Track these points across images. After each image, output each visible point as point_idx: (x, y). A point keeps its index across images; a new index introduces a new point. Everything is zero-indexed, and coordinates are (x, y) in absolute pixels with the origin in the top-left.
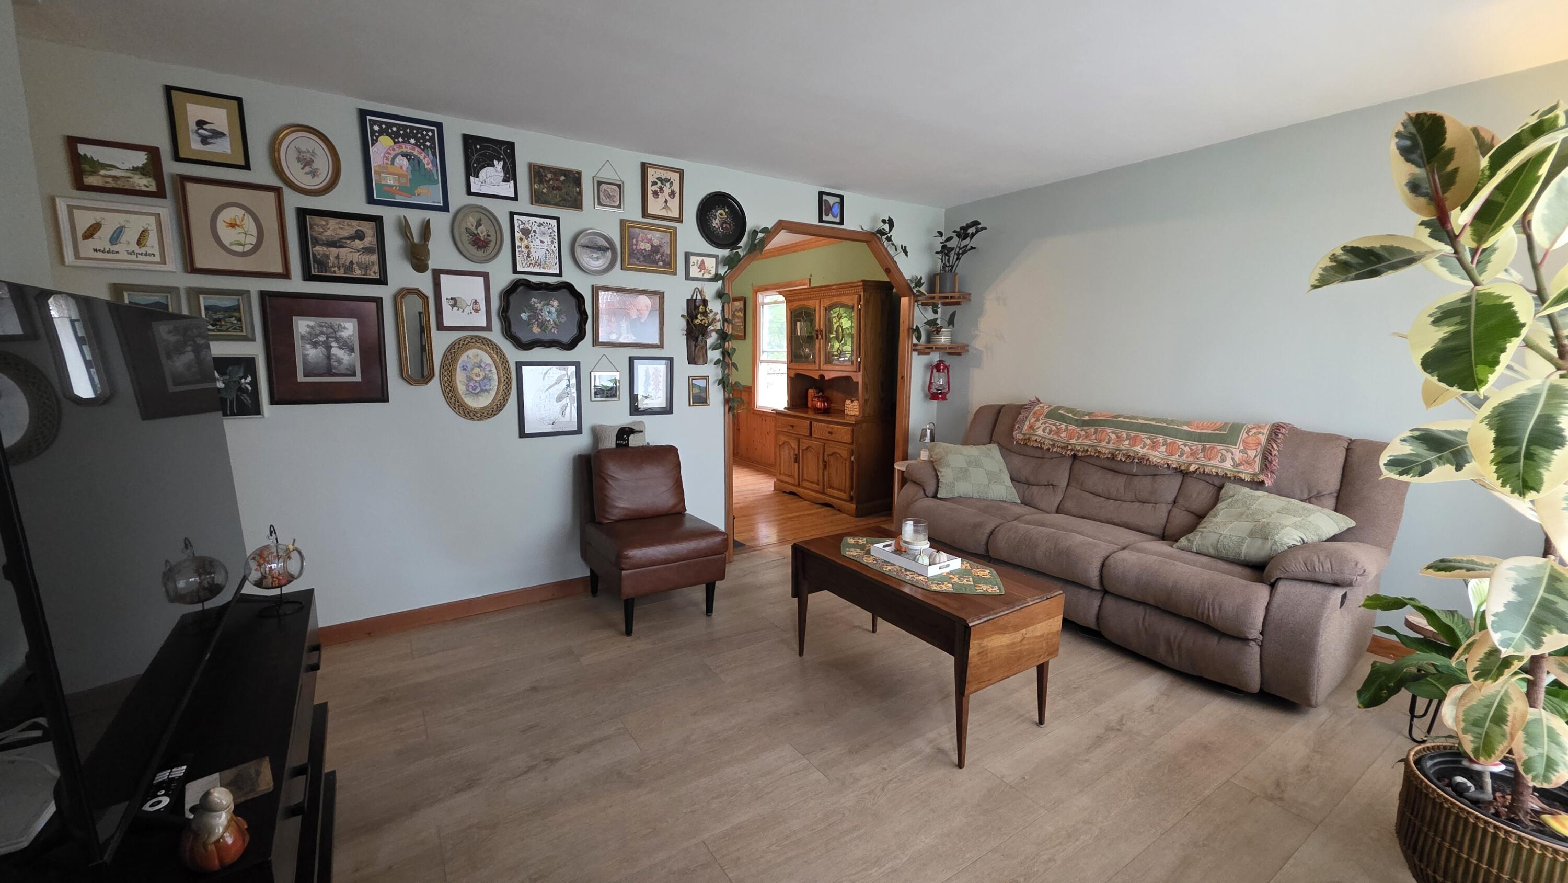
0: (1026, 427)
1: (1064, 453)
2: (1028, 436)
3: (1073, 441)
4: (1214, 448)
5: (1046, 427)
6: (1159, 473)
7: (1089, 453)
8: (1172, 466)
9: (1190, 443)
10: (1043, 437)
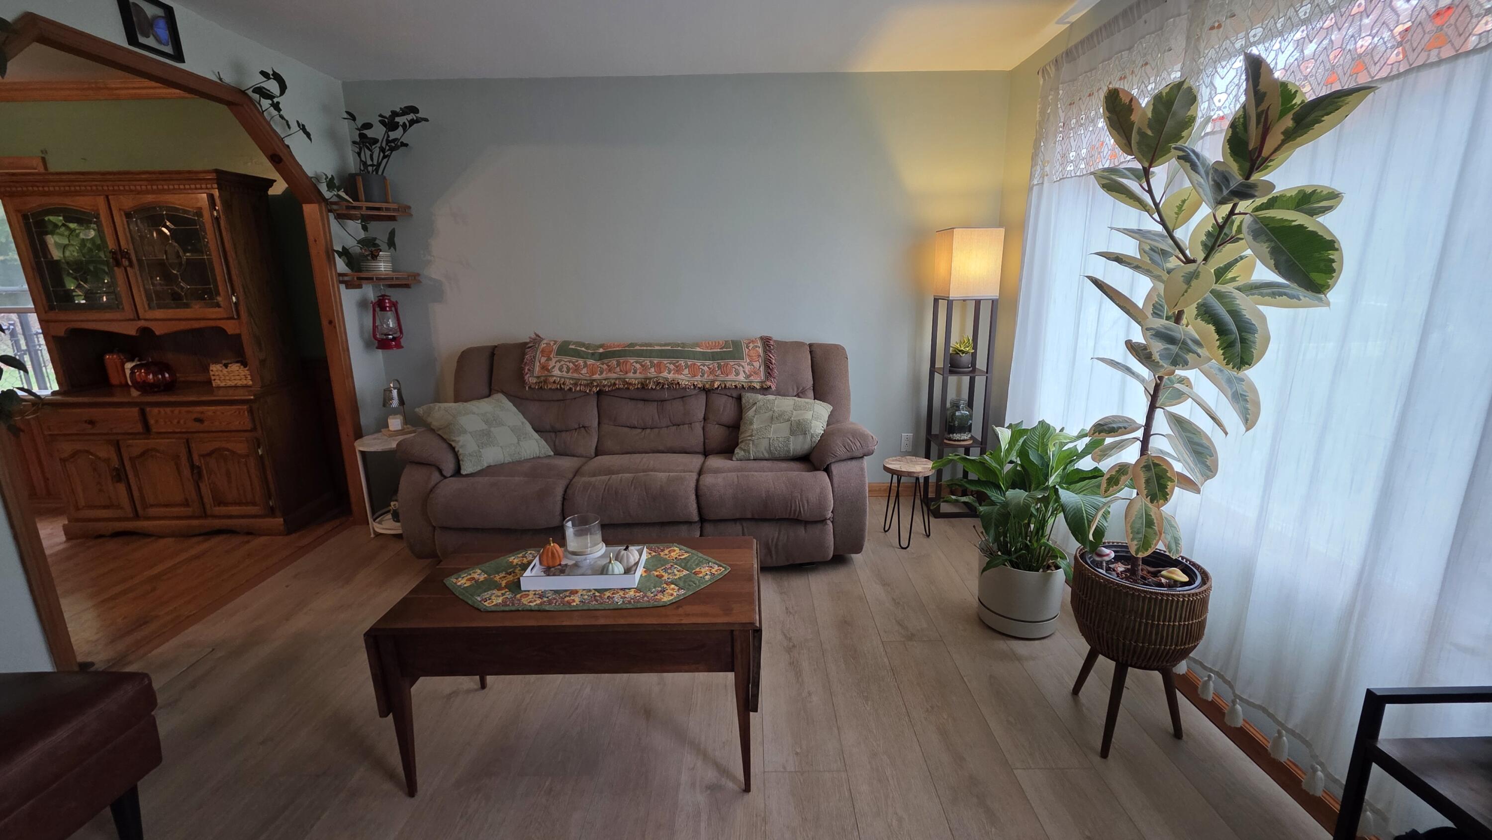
0: (537, 369)
1: (588, 391)
2: (542, 379)
3: (596, 377)
4: (727, 364)
5: (562, 366)
6: (687, 395)
7: (617, 386)
8: (698, 386)
9: (707, 363)
10: (561, 377)
